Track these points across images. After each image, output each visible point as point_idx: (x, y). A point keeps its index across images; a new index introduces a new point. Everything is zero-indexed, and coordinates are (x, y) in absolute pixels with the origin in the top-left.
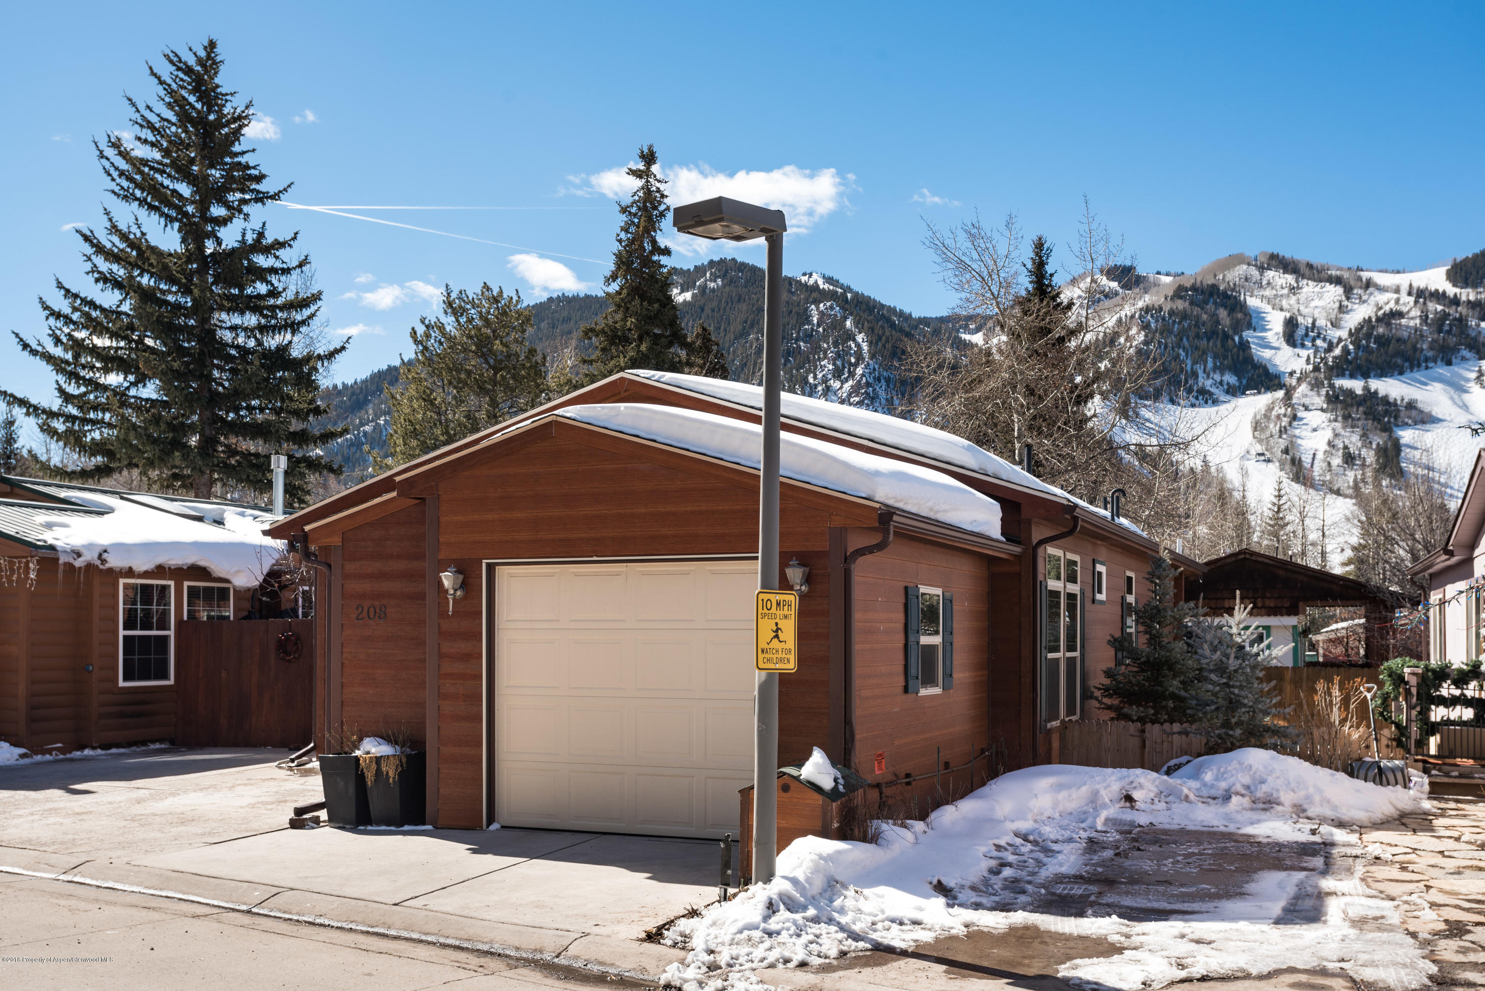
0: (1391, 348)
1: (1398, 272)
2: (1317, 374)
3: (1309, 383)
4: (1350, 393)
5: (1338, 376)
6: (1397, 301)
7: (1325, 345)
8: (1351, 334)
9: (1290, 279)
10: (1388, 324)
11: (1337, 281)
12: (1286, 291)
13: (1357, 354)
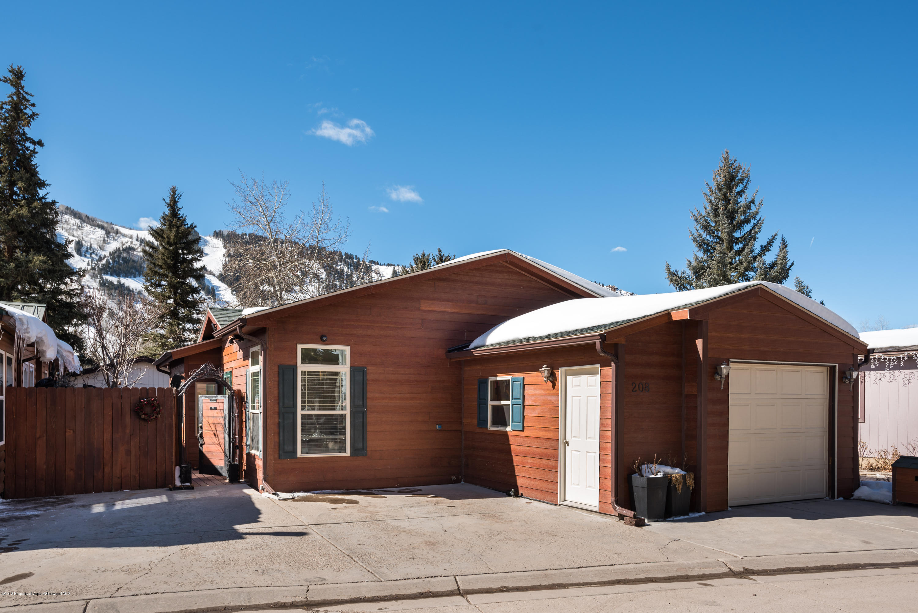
0: (130, 264)
1: (131, 229)
2: (94, 271)
3: (90, 275)
4: (111, 283)
5: (104, 274)
6: (132, 242)
7: (97, 258)
8: (110, 254)
9: (78, 221)
10: (128, 253)
11: (102, 227)
12: (75, 227)
13: (114, 264)
